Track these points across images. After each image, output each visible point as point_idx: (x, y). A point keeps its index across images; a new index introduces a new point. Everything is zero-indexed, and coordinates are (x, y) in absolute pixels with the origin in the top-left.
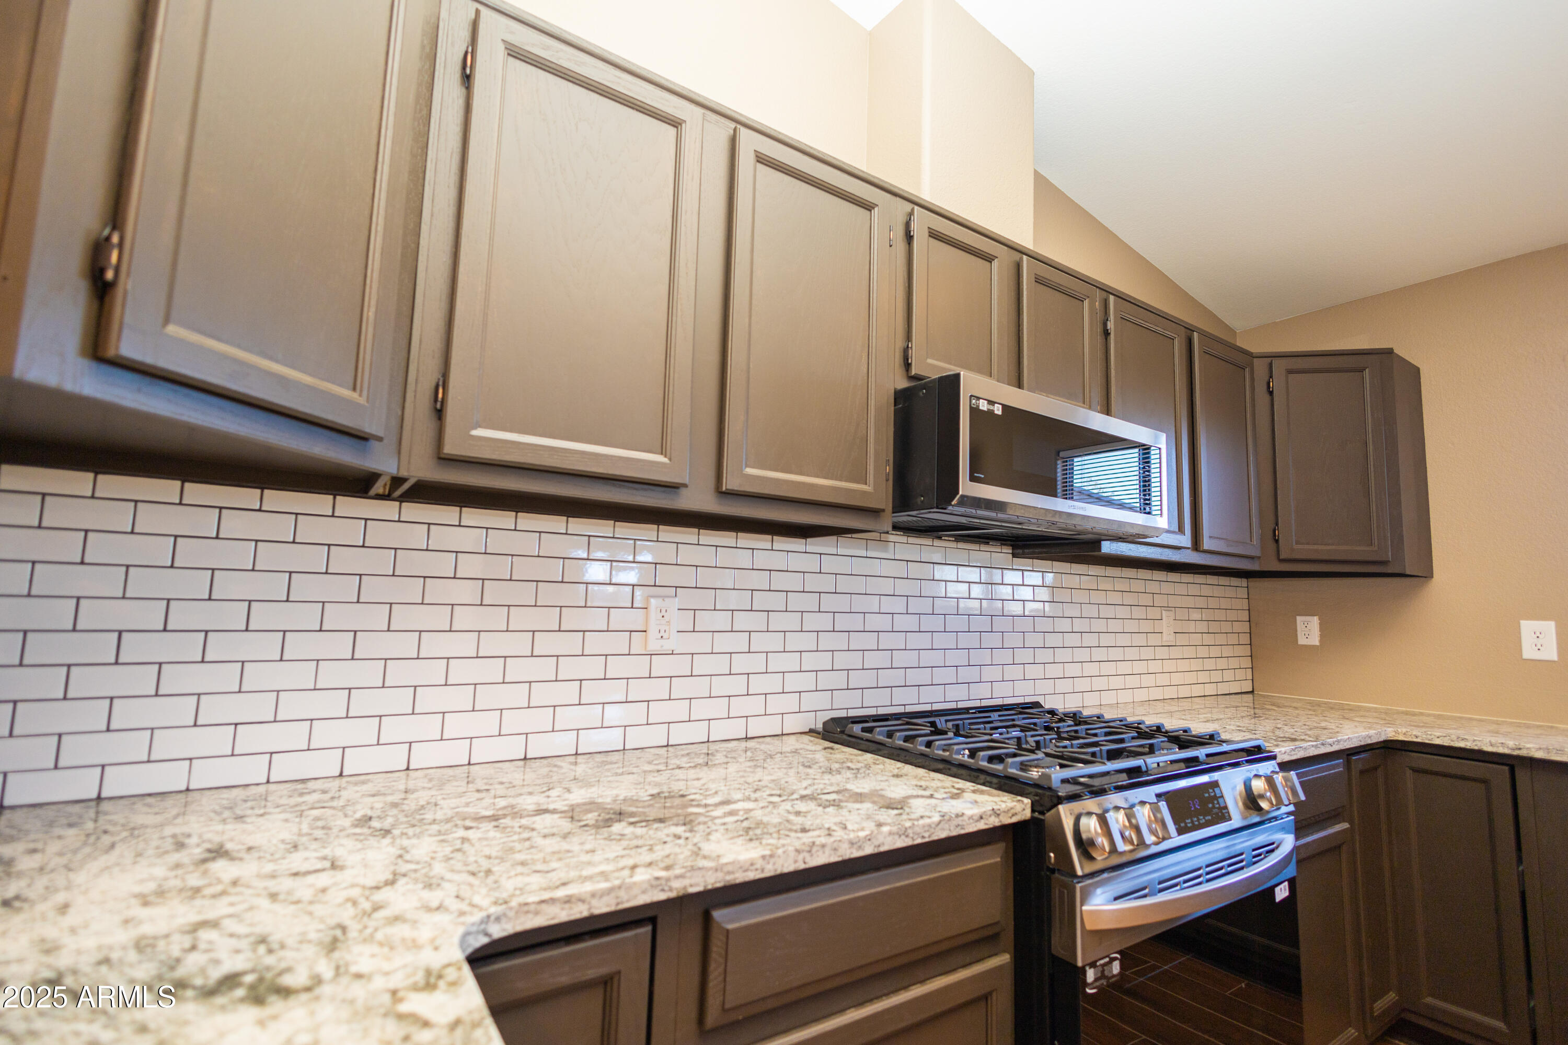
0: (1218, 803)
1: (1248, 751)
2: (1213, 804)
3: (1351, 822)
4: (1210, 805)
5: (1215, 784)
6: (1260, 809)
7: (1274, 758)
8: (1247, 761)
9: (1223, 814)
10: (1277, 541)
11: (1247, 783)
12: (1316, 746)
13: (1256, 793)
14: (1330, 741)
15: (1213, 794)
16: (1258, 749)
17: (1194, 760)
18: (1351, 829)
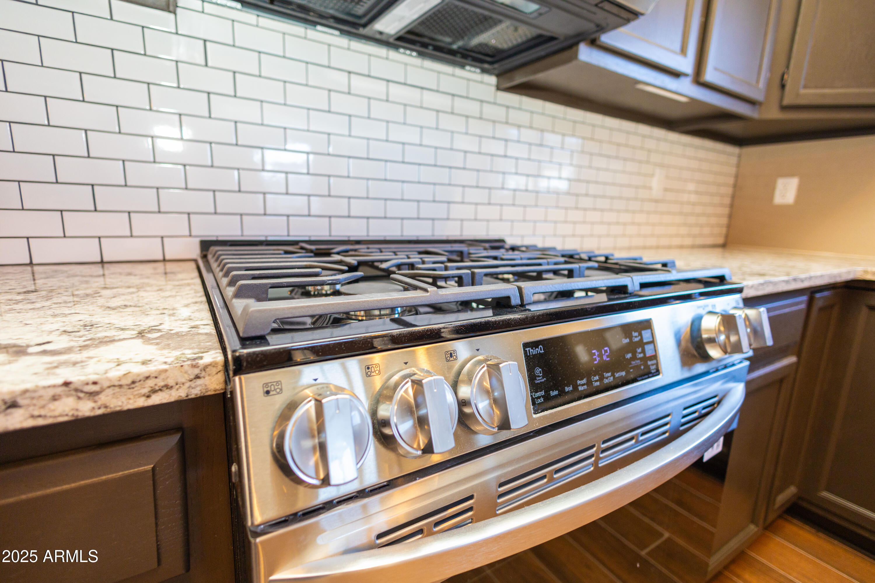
0: (643, 351)
1: (705, 282)
2: (634, 353)
3: (799, 356)
4: (629, 356)
5: (647, 324)
6: (706, 358)
7: (740, 291)
8: (702, 294)
9: (647, 367)
10: (783, 86)
11: (696, 323)
12: (787, 282)
13: (705, 336)
14: (803, 276)
15: (637, 339)
16: (722, 279)
17: (622, 290)
18: (798, 364)
